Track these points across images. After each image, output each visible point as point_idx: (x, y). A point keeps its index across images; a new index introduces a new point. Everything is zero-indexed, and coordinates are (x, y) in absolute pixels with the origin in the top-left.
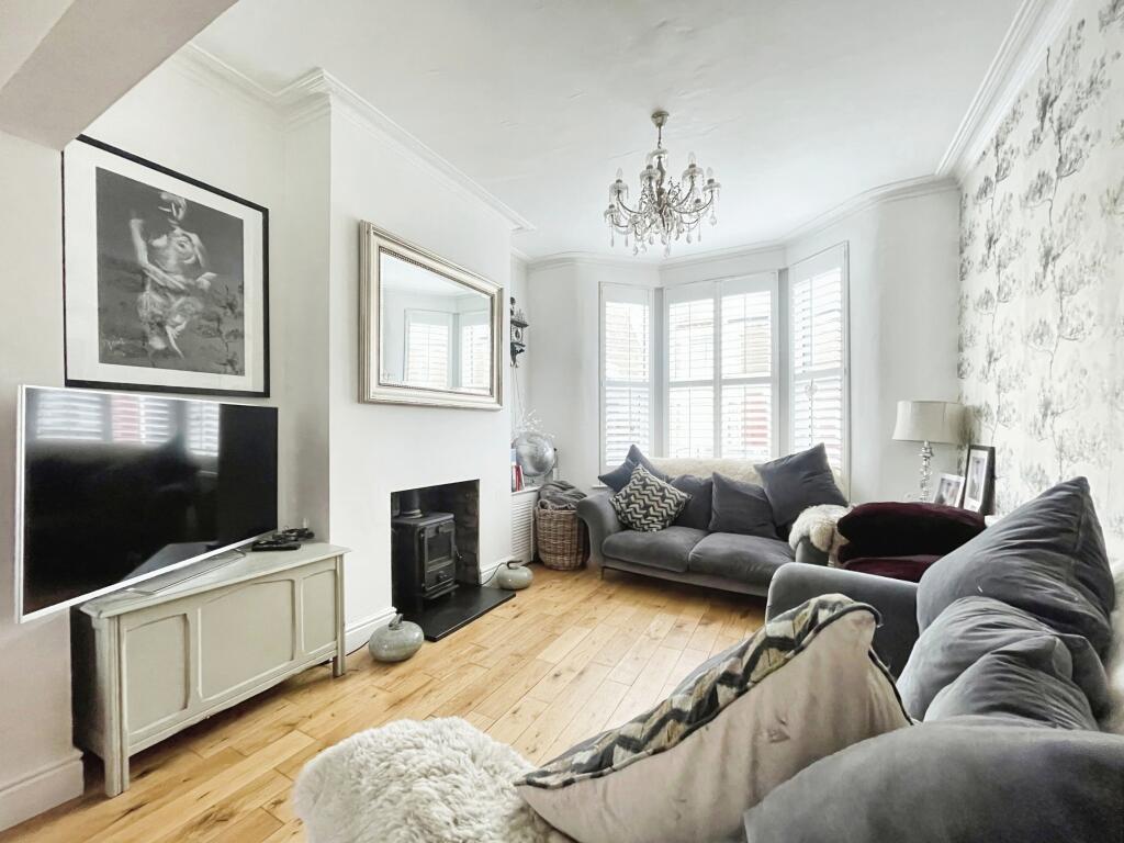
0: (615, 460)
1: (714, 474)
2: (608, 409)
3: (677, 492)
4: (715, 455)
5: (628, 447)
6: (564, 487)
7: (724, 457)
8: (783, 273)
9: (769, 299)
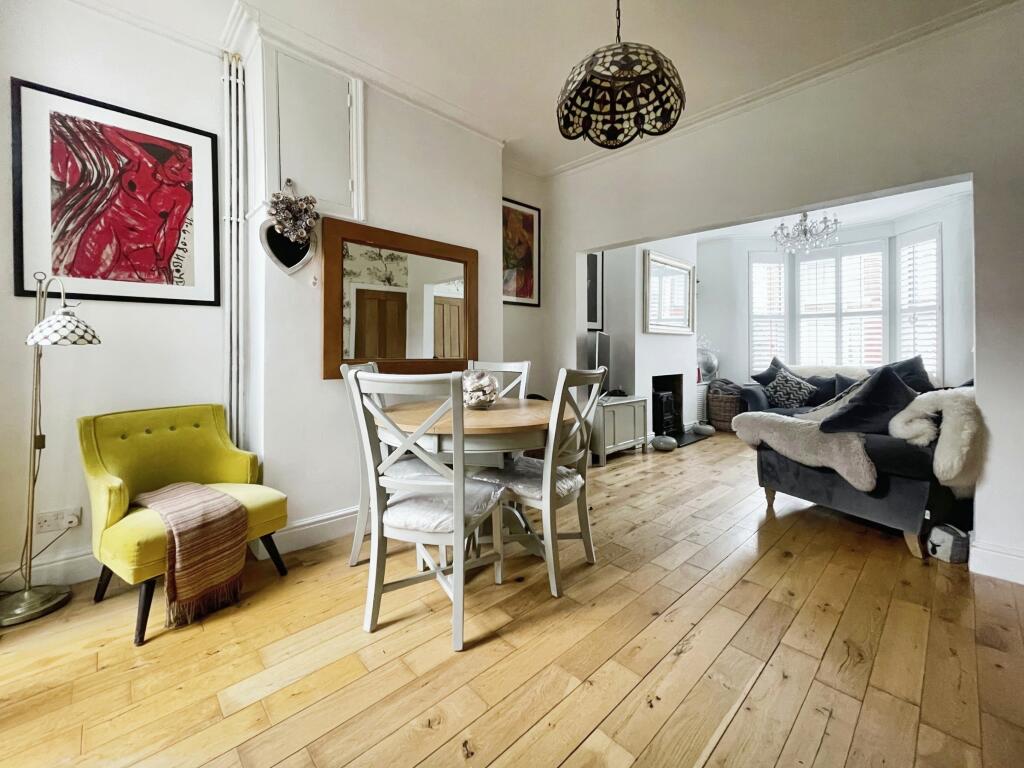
0: (762, 366)
1: (837, 375)
2: (755, 333)
3: (809, 385)
4: (837, 364)
5: (771, 359)
6: (728, 383)
7: (844, 365)
8: (892, 240)
9: (880, 258)
